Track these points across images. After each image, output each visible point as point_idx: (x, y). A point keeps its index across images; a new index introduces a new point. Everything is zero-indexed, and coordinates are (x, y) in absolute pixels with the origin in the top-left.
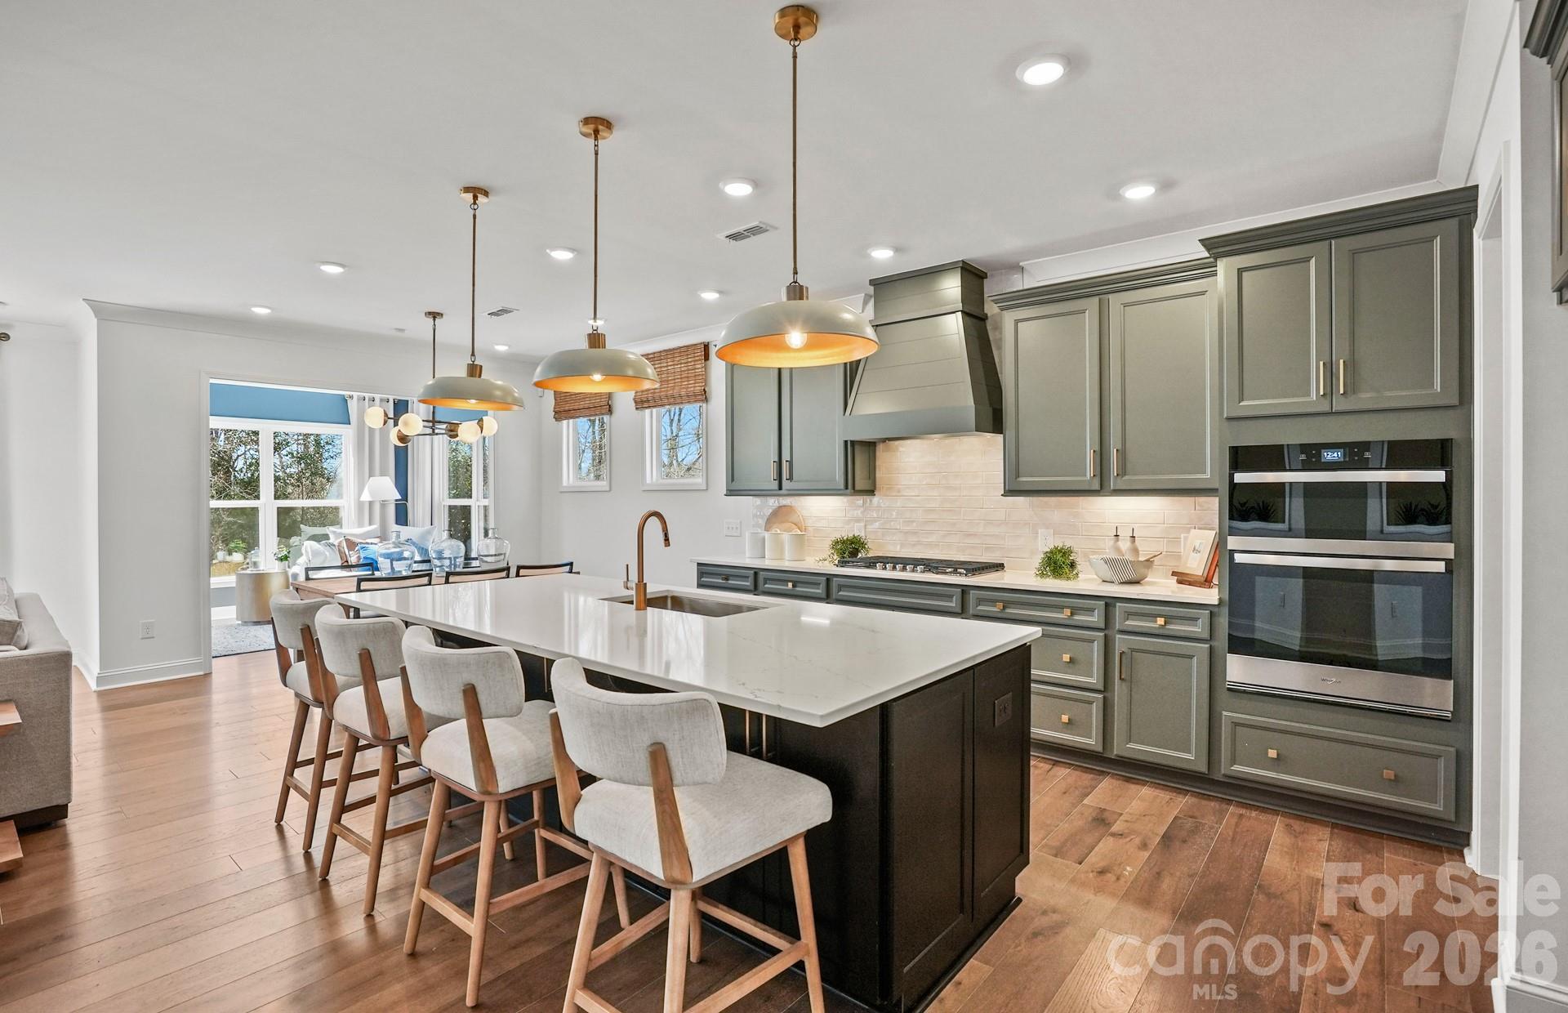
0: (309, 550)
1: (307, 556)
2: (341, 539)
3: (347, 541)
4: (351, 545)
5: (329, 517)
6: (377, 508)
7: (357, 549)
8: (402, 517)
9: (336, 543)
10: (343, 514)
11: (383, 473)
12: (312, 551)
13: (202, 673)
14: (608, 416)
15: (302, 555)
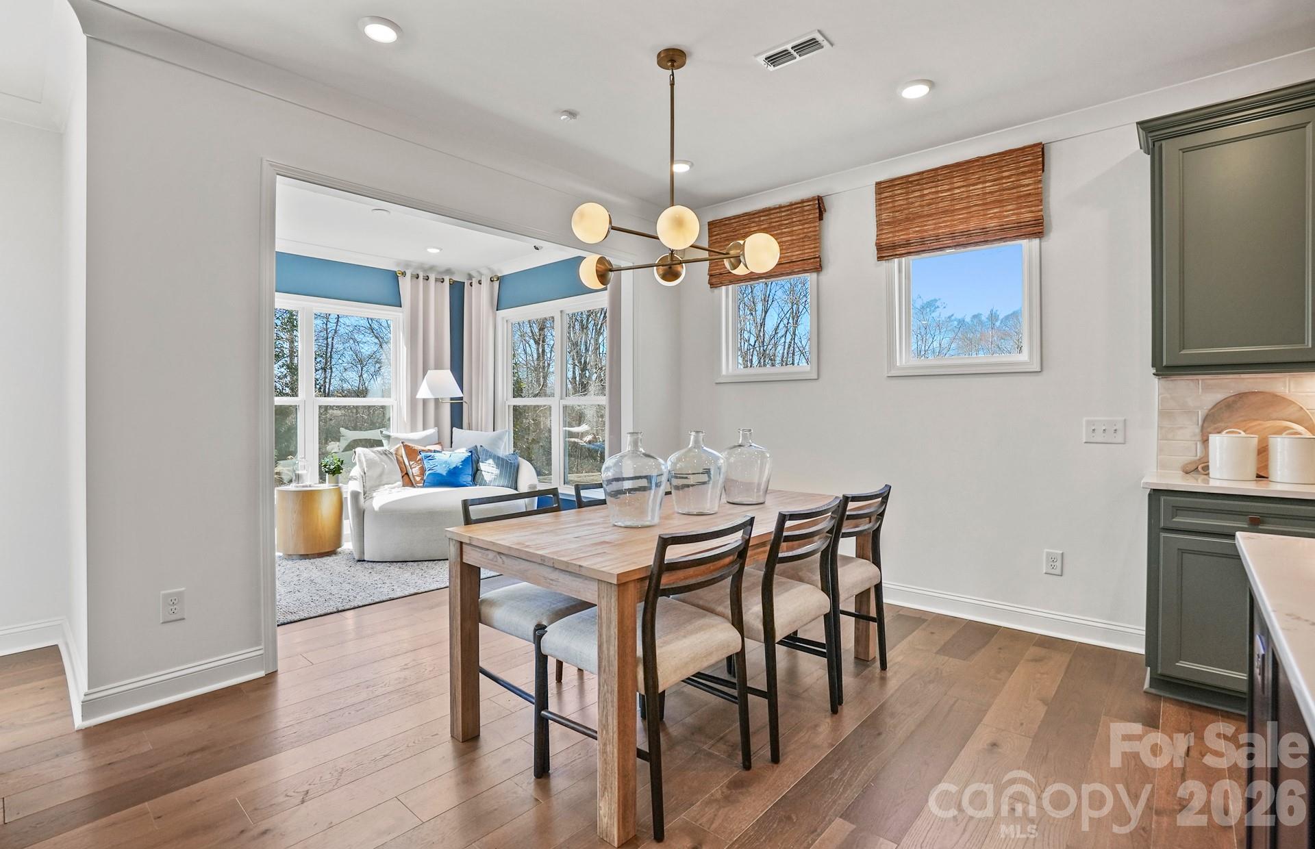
0: (363, 459)
1: (361, 466)
2: (398, 445)
3: (406, 447)
4: (412, 453)
5: (377, 418)
6: (431, 406)
7: (419, 457)
8: (457, 419)
9: (392, 450)
10: (393, 414)
11: (438, 366)
12: (367, 461)
13: (262, 674)
14: (814, 275)
15: (355, 464)
